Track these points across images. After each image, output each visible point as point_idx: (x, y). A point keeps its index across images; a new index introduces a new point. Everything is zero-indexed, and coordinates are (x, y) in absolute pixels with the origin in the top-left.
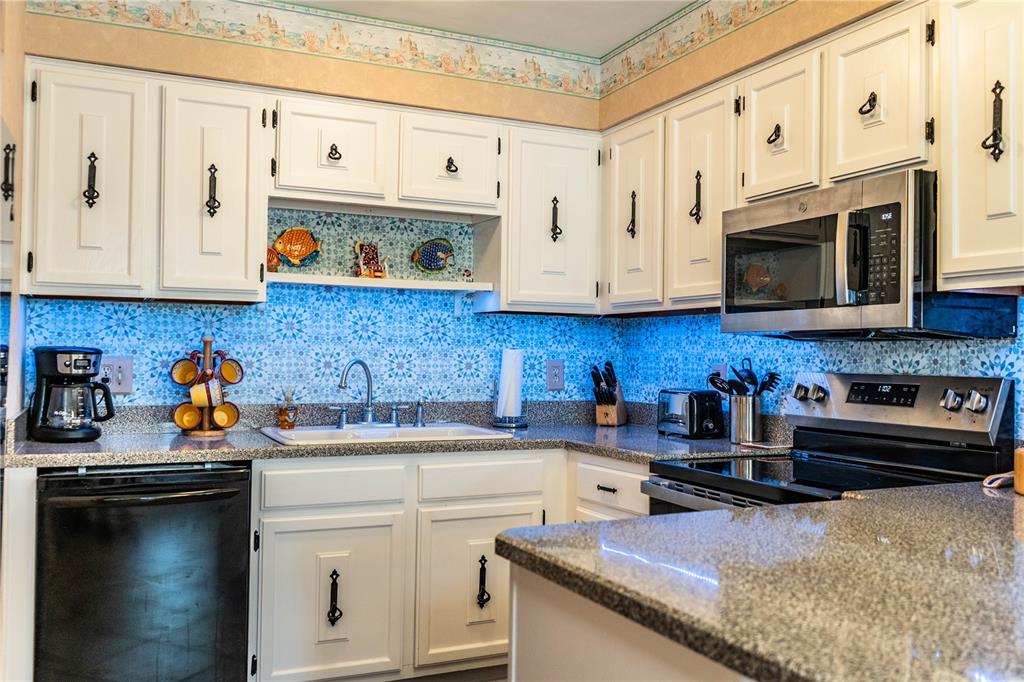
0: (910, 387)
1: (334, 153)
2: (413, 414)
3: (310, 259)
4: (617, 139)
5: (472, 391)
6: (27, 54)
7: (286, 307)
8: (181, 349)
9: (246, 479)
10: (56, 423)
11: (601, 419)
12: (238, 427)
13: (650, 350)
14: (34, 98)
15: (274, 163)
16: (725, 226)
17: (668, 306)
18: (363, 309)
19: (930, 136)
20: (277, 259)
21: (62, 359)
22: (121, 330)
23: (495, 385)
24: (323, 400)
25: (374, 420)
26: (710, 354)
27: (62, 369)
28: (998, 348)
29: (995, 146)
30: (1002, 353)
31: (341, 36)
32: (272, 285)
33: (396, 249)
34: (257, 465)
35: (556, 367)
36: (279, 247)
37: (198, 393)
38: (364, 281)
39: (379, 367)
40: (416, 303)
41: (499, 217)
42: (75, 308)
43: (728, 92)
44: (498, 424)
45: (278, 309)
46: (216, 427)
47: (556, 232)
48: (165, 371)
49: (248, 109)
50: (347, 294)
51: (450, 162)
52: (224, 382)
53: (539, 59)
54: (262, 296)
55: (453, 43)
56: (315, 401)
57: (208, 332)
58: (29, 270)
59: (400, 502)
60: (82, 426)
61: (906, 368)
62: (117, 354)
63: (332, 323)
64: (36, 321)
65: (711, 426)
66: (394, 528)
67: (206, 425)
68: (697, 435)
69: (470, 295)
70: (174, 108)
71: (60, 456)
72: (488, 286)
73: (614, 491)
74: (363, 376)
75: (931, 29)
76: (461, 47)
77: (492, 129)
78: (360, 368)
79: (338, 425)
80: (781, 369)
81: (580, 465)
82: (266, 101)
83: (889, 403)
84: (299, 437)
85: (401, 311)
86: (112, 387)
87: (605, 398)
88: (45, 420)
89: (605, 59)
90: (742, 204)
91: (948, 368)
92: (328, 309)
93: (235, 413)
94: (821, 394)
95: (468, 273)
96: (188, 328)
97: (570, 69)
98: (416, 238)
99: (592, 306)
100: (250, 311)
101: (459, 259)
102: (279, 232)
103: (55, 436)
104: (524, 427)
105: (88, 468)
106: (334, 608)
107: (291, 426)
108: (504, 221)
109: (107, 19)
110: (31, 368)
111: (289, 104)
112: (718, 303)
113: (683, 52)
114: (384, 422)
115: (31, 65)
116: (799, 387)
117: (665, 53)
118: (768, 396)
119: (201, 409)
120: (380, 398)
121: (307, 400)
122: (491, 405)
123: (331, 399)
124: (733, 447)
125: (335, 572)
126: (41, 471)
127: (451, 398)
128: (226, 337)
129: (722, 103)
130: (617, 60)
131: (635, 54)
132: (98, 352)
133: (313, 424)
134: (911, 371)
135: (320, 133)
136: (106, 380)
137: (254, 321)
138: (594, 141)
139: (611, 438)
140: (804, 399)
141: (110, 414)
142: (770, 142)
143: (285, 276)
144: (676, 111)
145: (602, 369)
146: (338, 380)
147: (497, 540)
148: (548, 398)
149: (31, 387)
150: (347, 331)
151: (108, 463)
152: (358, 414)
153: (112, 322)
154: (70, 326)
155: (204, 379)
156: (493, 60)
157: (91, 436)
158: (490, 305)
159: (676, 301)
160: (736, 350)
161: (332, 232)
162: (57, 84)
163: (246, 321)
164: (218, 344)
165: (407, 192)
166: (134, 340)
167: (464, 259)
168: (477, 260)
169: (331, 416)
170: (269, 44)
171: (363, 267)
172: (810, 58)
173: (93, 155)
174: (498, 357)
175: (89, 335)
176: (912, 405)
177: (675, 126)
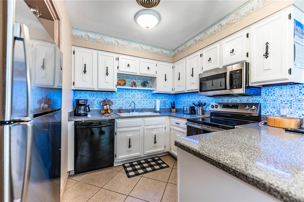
0: (237, 105)
1: (128, 65)
2: (142, 110)
3: (124, 84)
4: (176, 64)
5: (151, 106)
6: (72, 45)
7: (120, 92)
8: (102, 99)
9: (114, 122)
10: (79, 113)
11: (172, 111)
12: (112, 113)
13: (181, 100)
14: (74, 54)
15: (118, 67)
16: (199, 76)
17: (186, 92)
18: (134, 93)
19: (247, 56)
20: (119, 84)
21: (80, 101)
22: (91, 96)
23: (155, 106)
24: (127, 108)
25: (136, 111)
26: (192, 100)
27: (80, 103)
28: (256, 98)
29: (267, 55)
30: (257, 99)
31: (130, 45)
32: (118, 89)
33: (139, 82)
34: (116, 120)
35: (165, 102)
36: (119, 82)
37: (105, 107)
38: (134, 88)
39: (136, 102)
40: (142, 92)
41: (156, 77)
42: (83, 92)
43: (199, 53)
44: (156, 112)
45: (119, 93)
46: (108, 113)
47: (166, 80)
48: (99, 103)
49: (113, 57)
50: (130, 90)
51: (148, 67)
52: (110, 105)
53: (163, 50)
54: (116, 90)
55: (148, 47)
56: (125, 108)
57: (107, 97)
58: (74, 85)
59: (141, 126)
60: (84, 113)
61: (234, 102)
62: (91, 100)
63: (128, 95)
64: (76, 95)
65: (193, 112)
66: (140, 131)
67: (107, 113)
68: (191, 113)
69: (151, 91)
70: (100, 56)
71: (79, 119)
72: (154, 89)
73: (179, 124)
74: (134, 104)
75: (248, 35)
76: (150, 48)
77: (155, 62)
78: (133, 103)
79: (130, 113)
80: (206, 102)
81: (172, 119)
82: (117, 56)
83: (232, 108)
84: (123, 115)
85: (140, 93)
86: (90, 106)
87: (173, 107)
88: (77, 112)
89: (173, 51)
90: (202, 73)
91: (244, 101)
92: (127, 93)
93: (112, 110)
94: (217, 107)
95: (151, 87)
96: (103, 96)
97: (168, 52)
98: (142, 81)
99: (171, 92)
100: (114, 93)
101: (149, 85)
102: (119, 79)
103: (79, 115)
104: (160, 112)
105: (84, 121)
106: (130, 145)
107: (121, 113)
108: (157, 78)
109: (87, 40)
110: (75, 103)
111: (121, 57)
112: (198, 91)
113: (190, 47)
114: (137, 112)
115: (73, 48)
116: (212, 105)
117: (186, 48)
118: (204, 107)
119: (106, 110)
120: (136, 108)
121: (124, 108)
122: (155, 109)
123: (128, 108)
124: (198, 116)
125: (130, 139)
126: (75, 122)
127: (148, 108)
128: (110, 97)
129: (198, 55)
130: (176, 50)
131: (180, 49)
132: (87, 100)
133: (125, 112)
134: (235, 102)
135: (126, 62)
136: (89, 105)
137: (115, 95)
138: (172, 65)
139: (174, 114)
140: (213, 107)
141: (89, 111)
142: (209, 61)
143: (120, 87)
144: (188, 58)
145: (173, 103)
146: (129, 105)
147: (175, 142)
148: (164, 108)
149: (75, 106)
150: (131, 97)
151: (88, 120)
152: (133, 111)
153: (90, 95)
154: (82, 96)
155: (106, 105)
156: (155, 50)
157: (86, 115)
158: (155, 92)
159: (188, 91)
160: (197, 99)
161: (128, 80)
162: (78, 51)
163: (113, 95)
164: (109, 99)
165: (141, 73)
166: (94, 98)
167: (150, 85)
168: (152, 85)
169: (128, 111)
170: (117, 45)
171: (133, 86)
172: (217, 45)
173: (85, 64)
174: (155, 101)
175: (86, 97)
176: (238, 108)
177: (188, 61)
